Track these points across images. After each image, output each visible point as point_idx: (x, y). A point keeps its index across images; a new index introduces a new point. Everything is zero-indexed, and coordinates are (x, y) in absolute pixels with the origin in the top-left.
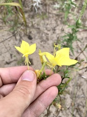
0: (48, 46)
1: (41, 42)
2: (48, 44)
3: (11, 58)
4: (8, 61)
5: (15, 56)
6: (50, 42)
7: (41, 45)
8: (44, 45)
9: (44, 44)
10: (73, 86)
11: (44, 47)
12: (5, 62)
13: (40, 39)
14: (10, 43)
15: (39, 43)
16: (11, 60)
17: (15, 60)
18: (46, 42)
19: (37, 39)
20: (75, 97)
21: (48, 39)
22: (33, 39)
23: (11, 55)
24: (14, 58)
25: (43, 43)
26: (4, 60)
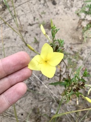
0: (71, 13)
1: (65, 8)
2: (71, 11)
3: (34, 20)
4: (31, 23)
5: (37, 19)
6: (74, 9)
7: (64, 11)
8: (67, 12)
9: (67, 10)
10: (88, 54)
11: (66, 13)
12: (28, 24)
13: (64, 5)
14: (34, 6)
15: (62, 9)
16: (34, 23)
17: (37, 23)
18: (69, 8)
19: (61, 5)
20: (88, 64)
21: (72, 6)
22: (57, 5)
23: (34, 18)
24: (36, 21)
25: (66, 9)
26: (27, 22)
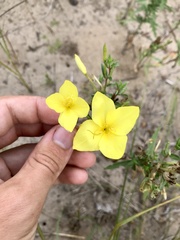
0: (109, 20)
1: (95, 11)
2: (109, 16)
3: (39, 40)
4: (32, 46)
5: (44, 37)
6: (113, 12)
7: (94, 17)
8: (101, 18)
9: (101, 15)
10: (148, 95)
11: (99, 22)
12: (26, 47)
13: (93, 4)
14: (34, 10)
15: (90, 13)
16: (38, 44)
17: (45, 45)
18: (104, 11)
19: (87, 5)
20: (150, 114)
21: (108, 6)
22: (79, 5)
23: (38, 34)
24: (43, 41)
25: (98, 13)
26: (25, 44)
